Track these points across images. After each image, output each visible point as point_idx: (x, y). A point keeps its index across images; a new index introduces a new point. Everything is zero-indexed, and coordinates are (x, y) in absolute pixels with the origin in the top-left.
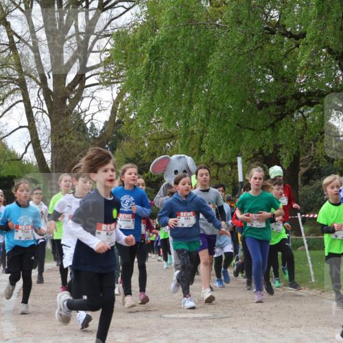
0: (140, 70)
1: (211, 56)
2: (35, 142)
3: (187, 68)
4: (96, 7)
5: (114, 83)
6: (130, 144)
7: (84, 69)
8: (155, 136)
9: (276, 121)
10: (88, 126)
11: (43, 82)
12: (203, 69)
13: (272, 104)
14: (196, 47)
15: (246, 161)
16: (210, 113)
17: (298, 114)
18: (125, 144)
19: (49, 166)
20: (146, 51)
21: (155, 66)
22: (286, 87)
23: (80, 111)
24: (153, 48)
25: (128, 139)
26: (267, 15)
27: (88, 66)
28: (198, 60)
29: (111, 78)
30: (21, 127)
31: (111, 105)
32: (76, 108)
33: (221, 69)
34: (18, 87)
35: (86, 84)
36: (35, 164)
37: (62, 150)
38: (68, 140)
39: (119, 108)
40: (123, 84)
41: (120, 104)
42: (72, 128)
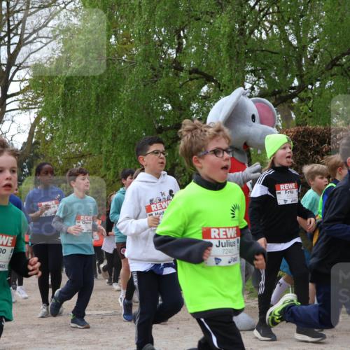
0: (57, 98)
3: (98, 97)
4: (17, 42)
5: (32, 108)
7: (5, 96)
8: (68, 156)
9: (172, 144)
14: (105, 79)
16: (115, 136)
20: (61, 82)
21: (71, 95)
22: (181, 115)
24: (67, 79)
25: (44, 158)
26: (165, 54)
27: (8, 93)
28: (107, 90)
29: (29, 104)
31: (29, 128)
39: (36, 130)
40: (40, 109)
41: (37, 127)
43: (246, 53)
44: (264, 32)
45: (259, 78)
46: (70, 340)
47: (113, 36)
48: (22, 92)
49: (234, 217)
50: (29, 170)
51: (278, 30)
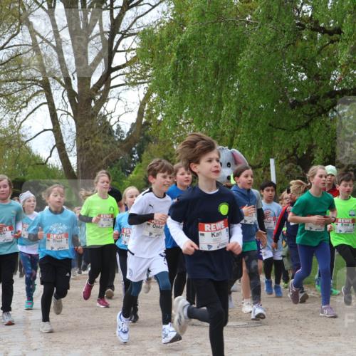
0: (167, 69)
1: (241, 55)
2: (60, 146)
3: (216, 66)
4: (121, 5)
5: (141, 83)
6: (158, 147)
7: (109, 70)
10: (115, 128)
11: (68, 84)
12: (233, 68)
13: (305, 102)
14: (224, 45)
15: (280, 163)
16: (240, 113)
17: (332, 113)
18: (153, 147)
19: (75, 171)
20: (173, 50)
21: (184, 66)
22: (320, 85)
23: (106, 113)
24: (181, 46)
25: (156, 141)
26: (299, 11)
27: (113, 66)
28: (227, 57)
29: (138, 78)
30: (45, 130)
31: (138, 106)
32: (102, 110)
33: (251, 67)
34: (42, 89)
35: (112, 85)
36: (60, 168)
37: (88, 153)
38: (94, 143)
39: (146, 109)
40: (150, 84)
41: (147, 105)
42: (98, 131)
48: (129, 64)
50: (139, 156)
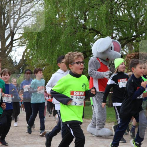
0: (34, 41)
3: (51, 41)
5: (24, 45)
7: (12, 40)
8: (39, 65)
10: (14, 61)
14: (54, 33)
18: (28, 68)
20: (36, 34)
22: (86, 48)
23: (11, 56)
24: (38, 33)
25: (29, 66)
26: (79, 22)
27: (14, 39)
28: (55, 37)
29: (23, 43)
31: (23, 54)
32: (9, 55)
39: (25, 55)
40: (27, 46)
41: (26, 53)
42: (8, 62)
43: (113, 22)
44: (121, 13)
45: (119, 32)
46: (39, 142)
47: (57, 15)
48: (20, 38)
49: (83, 88)
50: (22, 71)
51: (127, 12)
